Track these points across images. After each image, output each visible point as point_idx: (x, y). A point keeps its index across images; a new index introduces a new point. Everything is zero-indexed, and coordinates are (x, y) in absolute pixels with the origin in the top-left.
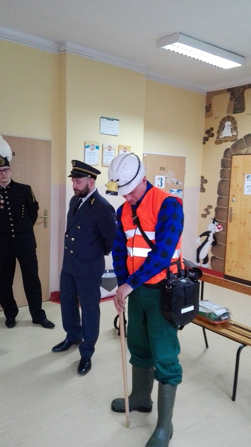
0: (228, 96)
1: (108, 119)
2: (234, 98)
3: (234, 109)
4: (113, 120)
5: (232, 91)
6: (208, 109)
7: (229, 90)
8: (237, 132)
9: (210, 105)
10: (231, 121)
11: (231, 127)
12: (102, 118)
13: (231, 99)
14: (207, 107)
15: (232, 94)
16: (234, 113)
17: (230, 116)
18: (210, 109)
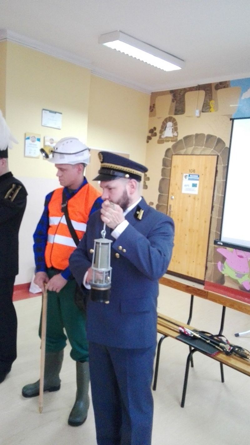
0: (170, 97)
1: (50, 111)
2: (175, 99)
3: (176, 110)
4: (55, 113)
5: (174, 93)
6: (152, 108)
7: (172, 92)
8: (177, 133)
9: (154, 105)
10: (173, 122)
11: (173, 128)
12: (44, 109)
13: (173, 101)
14: (151, 107)
15: (174, 96)
16: (175, 114)
17: (172, 117)
18: (154, 109)
